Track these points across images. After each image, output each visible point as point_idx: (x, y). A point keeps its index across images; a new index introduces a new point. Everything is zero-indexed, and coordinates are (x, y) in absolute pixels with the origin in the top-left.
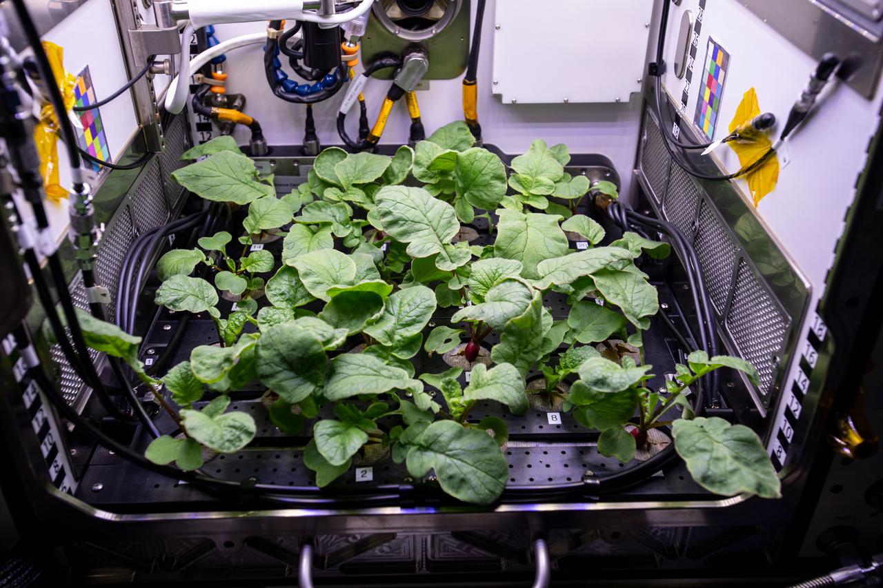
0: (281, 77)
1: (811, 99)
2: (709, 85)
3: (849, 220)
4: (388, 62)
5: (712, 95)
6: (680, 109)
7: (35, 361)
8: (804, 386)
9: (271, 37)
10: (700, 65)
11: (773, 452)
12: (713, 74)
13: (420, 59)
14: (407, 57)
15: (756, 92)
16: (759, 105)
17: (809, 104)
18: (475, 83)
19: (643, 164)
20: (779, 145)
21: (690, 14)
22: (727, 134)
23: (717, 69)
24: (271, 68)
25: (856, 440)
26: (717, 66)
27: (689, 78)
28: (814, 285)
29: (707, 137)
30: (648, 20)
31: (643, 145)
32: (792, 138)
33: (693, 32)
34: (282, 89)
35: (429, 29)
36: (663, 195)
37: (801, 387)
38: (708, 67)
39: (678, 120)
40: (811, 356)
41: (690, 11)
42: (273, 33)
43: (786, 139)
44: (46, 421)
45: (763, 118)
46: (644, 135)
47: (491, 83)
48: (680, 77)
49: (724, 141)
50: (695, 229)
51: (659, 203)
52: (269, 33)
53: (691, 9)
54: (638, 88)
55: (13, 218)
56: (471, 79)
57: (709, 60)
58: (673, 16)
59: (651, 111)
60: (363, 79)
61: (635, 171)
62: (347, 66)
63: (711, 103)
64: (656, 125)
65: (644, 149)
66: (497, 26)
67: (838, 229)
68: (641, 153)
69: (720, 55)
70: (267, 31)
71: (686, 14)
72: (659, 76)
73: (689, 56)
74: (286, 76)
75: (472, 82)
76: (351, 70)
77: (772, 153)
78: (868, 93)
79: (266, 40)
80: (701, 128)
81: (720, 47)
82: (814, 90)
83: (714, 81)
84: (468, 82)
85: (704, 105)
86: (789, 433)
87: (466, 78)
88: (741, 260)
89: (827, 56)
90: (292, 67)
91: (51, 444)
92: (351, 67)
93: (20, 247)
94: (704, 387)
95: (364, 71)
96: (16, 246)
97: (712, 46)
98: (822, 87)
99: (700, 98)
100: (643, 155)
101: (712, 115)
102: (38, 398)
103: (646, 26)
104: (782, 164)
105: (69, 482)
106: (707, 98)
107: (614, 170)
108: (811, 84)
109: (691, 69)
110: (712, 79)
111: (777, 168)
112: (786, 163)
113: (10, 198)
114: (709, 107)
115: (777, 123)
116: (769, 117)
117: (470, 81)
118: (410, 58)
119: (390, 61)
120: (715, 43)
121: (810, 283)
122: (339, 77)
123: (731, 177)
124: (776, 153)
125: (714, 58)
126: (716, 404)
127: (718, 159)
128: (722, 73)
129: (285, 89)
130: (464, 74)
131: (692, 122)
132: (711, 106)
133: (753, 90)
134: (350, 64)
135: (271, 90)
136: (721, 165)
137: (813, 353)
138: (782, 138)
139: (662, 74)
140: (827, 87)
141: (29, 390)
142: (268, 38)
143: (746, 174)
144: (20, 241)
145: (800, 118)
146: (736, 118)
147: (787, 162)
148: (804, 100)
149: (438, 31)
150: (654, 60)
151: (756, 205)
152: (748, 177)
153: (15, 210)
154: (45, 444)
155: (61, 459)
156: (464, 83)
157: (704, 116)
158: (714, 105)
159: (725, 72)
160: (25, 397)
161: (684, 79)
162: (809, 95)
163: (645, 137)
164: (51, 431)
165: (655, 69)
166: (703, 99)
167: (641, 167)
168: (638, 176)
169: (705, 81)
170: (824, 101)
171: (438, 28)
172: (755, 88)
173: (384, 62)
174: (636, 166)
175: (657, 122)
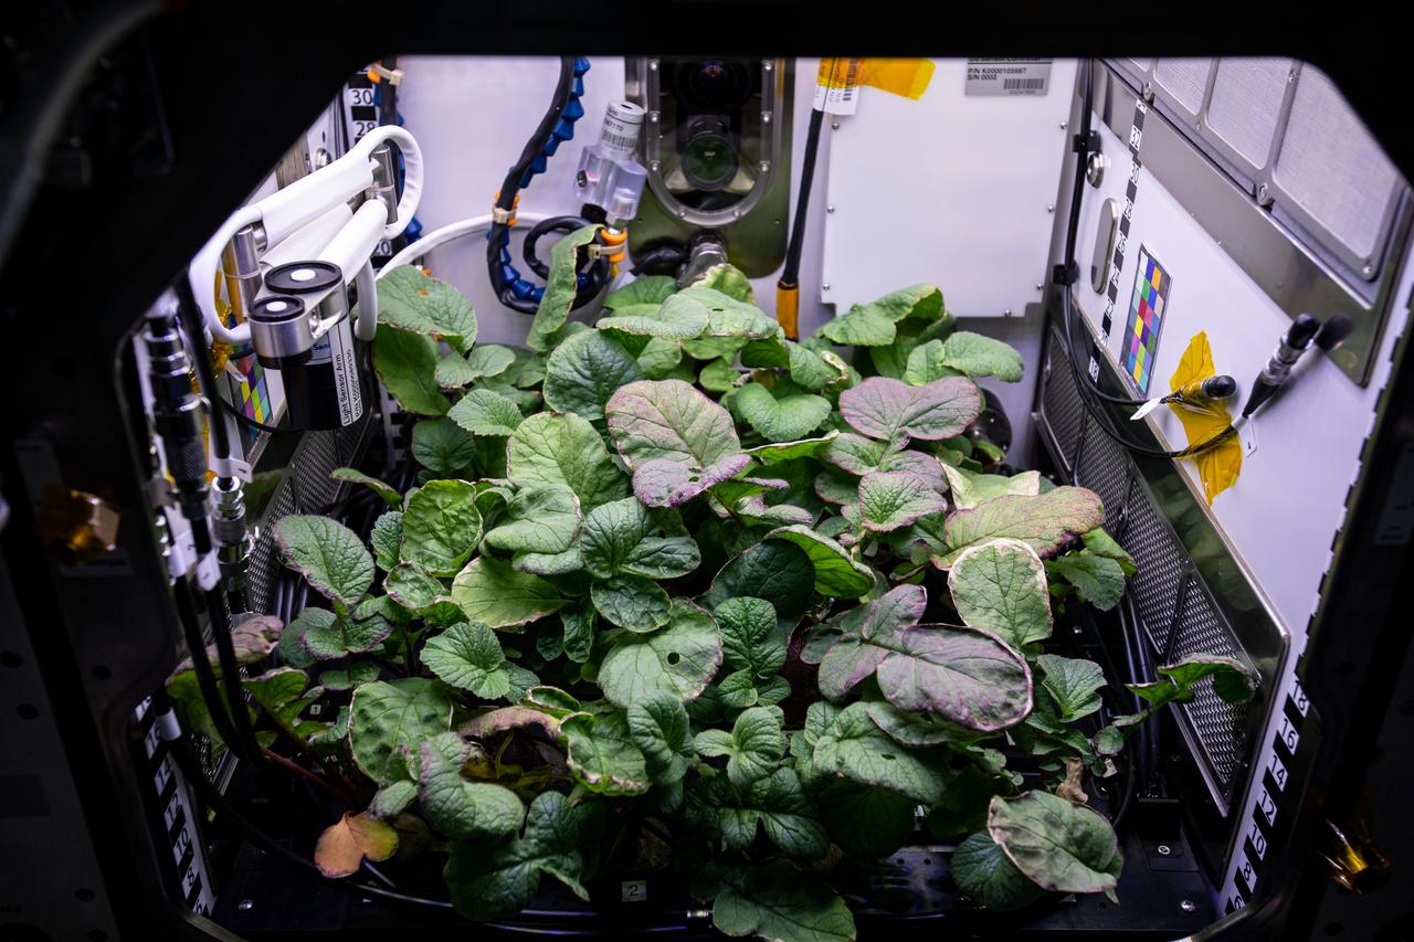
0: (510, 276)
1: (1284, 370)
2: (1142, 313)
3: (1339, 546)
4: (668, 255)
5: (1145, 329)
6: (1100, 338)
7: (176, 731)
8: (1281, 779)
9: (499, 221)
10: (1129, 279)
11: (1239, 869)
12: (1147, 299)
13: (715, 252)
14: (696, 248)
15: (1208, 338)
16: (1213, 359)
17: (1281, 376)
18: (796, 287)
19: (1046, 406)
20: (1241, 424)
21: (1113, 205)
22: (1168, 392)
23: (1153, 294)
24: (497, 264)
25: (1358, 864)
26: (1152, 289)
27: (1113, 294)
28: (1292, 633)
29: (1139, 388)
30: (1052, 201)
31: (1045, 379)
32: (1258, 416)
33: (1119, 231)
34: (512, 294)
35: (730, 210)
36: (1075, 458)
37: (1278, 780)
38: (1140, 288)
39: (1097, 354)
40: (1290, 736)
41: (1114, 201)
42: (503, 216)
43: (1251, 416)
44: (180, 810)
45: (1219, 383)
46: (1047, 363)
47: (819, 287)
48: (1100, 291)
49: (1163, 401)
50: (1123, 518)
51: (1069, 469)
52: (495, 215)
53: (1116, 198)
54: (1038, 298)
55: (164, 539)
56: (790, 280)
57: (1142, 278)
58: (1089, 200)
59: (1057, 331)
60: (630, 278)
61: (1034, 414)
62: (608, 262)
63: (1144, 339)
64: (1063, 353)
65: (1047, 384)
66: (831, 208)
67: (1325, 561)
68: (1043, 389)
69: (1157, 274)
70: (493, 211)
71: (1108, 204)
72: (1069, 286)
73: (1113, 265)
74: (517, 275)
75: (791, 285)
76: (615, 267)
77: (1231, 432)
78: (1359, 380)
79: (490, 227)
80: (1131, 374)
81: (1157, 263)
82: (1286, 360)
83: (1149, 309)
84: (785, 284)
85: (1134, 342)
86: (1261, 845)
87: (782, 279)
88: (1190, 577)
89: (1304, 317)
90: (527, 262)
91: (185, 845)
92: (614, 263)
93: (171, 577)
94: (1136, 763)
95: (632, 266)
96: (167, 577)
97: (1145, 260)
98: (1298, 356)
99: (1129, 330)
100: (1046, 393)
101: (1146, 358)
102: (172, 779)
103: (1050, 211)
104: (1246, 451)
105: (205, 899)
106: (1138, 331)
107: (1002, 413)
108: (1280, 351)
109: (1115, 283)
110: (1145, 307)
111: (1239, 455)
112: (1250, 451)
113: (161, 512)
114: (1141, 345)
115: (1239, 392)
116: (1226, 382)
117: (788, 282)
118: (700, 251)
119: (671, 254)
120: (1149, 255)
121: (1286, 629)
122: (596, 278)
123: (1175, 454)
124: (1237, 433)
125: (1149, 276)
126: (1154, 791)
127: (1156, 424)
128: (1159, 300)
129: (516, 294)
130: (780, 273)
131: (1118, 362)
132: (1145, 345)
133: (1203, 335)
134: (613, 259)
135: (495, 296)
136: (1159, 433)
137: (1292, 732)
138: (1245, 415)
139: (1074, 281)
140: (1304, 358)
141: (163, 768)
142: (494, 223)
143: (1195, 455)
144: (171, 567)
145: (1269, 393)
146: (1180, 372)
147: (1253, 449)
148: (1273, 371)
149: (744, 213)
150: (1062, 261)
151: (1211, 502)
152: (1199, 461)
153: (167, 527)
154: (179, 845)
155: (197, 866)
156: (780, 286)
157: (1135, 357)
158: (1149, 344)
159: (1165, 300)
160: (158, 780)
161: (1106, 295)
162: (1279, 365)
163: (1049, 367)
164: (186, 826)
165: (1063, 275)
166: (1133, 332)
167: (1042, 410)
168: (1038, 422)
169: (1136, 306)
170: (1302, 374)
171: (743, 208)
172: (1206, 332)
173: (661, 253)
174: (1035, 408)
175: (1066, 350)
